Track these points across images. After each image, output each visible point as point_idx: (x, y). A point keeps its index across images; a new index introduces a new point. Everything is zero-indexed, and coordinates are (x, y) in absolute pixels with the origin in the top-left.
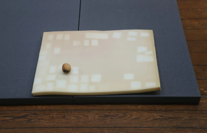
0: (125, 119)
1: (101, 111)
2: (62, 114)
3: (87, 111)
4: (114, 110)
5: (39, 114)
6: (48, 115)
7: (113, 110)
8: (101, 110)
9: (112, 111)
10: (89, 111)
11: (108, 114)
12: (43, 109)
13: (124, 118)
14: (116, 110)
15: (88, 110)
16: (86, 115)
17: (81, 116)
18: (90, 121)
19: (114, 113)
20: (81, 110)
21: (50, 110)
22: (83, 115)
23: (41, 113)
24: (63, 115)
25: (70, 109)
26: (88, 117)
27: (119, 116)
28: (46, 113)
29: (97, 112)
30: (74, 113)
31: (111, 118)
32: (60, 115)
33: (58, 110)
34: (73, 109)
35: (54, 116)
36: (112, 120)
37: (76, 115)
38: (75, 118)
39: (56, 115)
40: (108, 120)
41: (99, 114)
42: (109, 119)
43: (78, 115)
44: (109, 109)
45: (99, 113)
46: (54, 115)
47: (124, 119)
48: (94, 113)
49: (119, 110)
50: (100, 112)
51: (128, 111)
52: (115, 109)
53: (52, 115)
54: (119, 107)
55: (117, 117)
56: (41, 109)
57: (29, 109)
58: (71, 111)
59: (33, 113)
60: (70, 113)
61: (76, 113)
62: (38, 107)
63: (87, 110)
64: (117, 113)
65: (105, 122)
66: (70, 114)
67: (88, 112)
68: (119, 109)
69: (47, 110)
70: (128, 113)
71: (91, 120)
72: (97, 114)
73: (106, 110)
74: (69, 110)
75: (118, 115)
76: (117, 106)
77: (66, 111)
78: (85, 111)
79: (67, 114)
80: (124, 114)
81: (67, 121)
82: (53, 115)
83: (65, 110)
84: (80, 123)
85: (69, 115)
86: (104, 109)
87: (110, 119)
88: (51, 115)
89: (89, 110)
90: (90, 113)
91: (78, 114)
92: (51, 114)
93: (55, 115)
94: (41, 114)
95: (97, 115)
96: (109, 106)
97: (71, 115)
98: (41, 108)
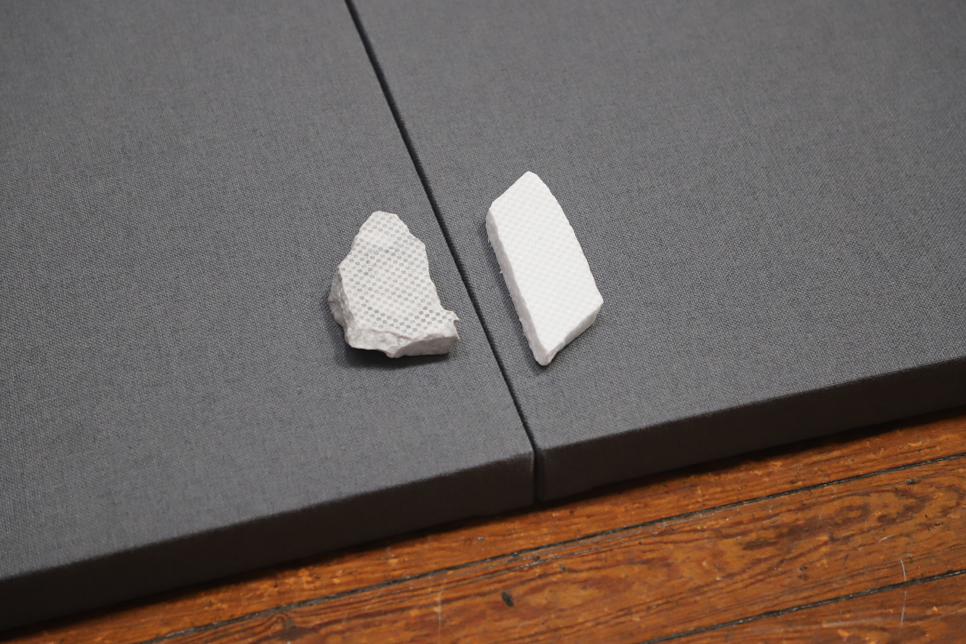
0: (928, 526)
1: (738, 508)
2: (486, 589)
3: (650, 529)
4: (829, 483)
5: (321, 626)
6: (390, 616)
7: (822, 484)
8: (740, 503)
9: (816, 492)
10: (658, 525)
11: (800, 515)
12: (334, 585)
13: (920, 518)
14: (839, 481)
15: (652, 523)
16: (649, 556)
17: (622, 572)
18: (697, 590)
19: (837, 504)
20: (602, 533)
21: (389, 584)
22: (631, 562)
23: (332, 616)
24: (490, 593)
25: (523, 544)
26: (668, 565)
27: (878, 514)
28: (367, 608)
29: (722, 522)
30: (569, 563)
31: (833, 540)
32: (479, 600)
33: (449, 569)
34: (548, 539)
35: (435, 613)
36: (843, 547)
37: (584, 575)
38: (590, 592)
39: (445, 602)
40: (815, 556)
41: (744, 533)
42: (824, 549)
43: (597, 568)
44: (787, 487)
45: (740, 523)
46: (438, 609)
47: (921, 524)
48: (703, 530)
49: (858, 477)
50: (737, 519)
51: (925, 467)
52: (833, 478)
53: (420, 607)
54: (849, 462)
55: (866, 525)
56: (321, 588)
57: (238, 612)
58: (537, 558)
59: (278, 627)
60: (538, 571)
61: (584, 562)
62: (291, 580)
63: (643, 525)
64: (858, 501)
65: (804, 568)
66: (540, 576)
67: (661, 534)
68: (861, 472)
69: (370, 588)
70: (931, 484)
71: (701, 583)
72: (724, 531)
73: (774, 495)
74: (521, 551)
75: (865, 511)
76: (839, 458)
77: (505, 560)
78: (633, 531)
79: (523, 583)
80: (904, 494)
81: (542, 628)
82: (424, 611)
83: (494, 558)
84: (636, 618)
85: (540, 582)
86: (755, 494)
87: (825, 543)
88: (414, 613)
89: (661, 520)
90: (673, 537)
91: (599, 564)
92: (410, 608)
93: (435, 604)
94: (338, 621)
95: (730, 541)
96: (777, 465)
97: (554, 579)
98: (318, 584)
